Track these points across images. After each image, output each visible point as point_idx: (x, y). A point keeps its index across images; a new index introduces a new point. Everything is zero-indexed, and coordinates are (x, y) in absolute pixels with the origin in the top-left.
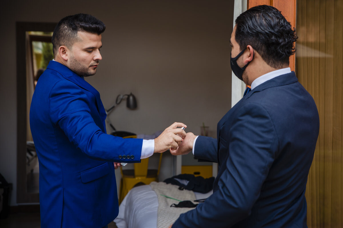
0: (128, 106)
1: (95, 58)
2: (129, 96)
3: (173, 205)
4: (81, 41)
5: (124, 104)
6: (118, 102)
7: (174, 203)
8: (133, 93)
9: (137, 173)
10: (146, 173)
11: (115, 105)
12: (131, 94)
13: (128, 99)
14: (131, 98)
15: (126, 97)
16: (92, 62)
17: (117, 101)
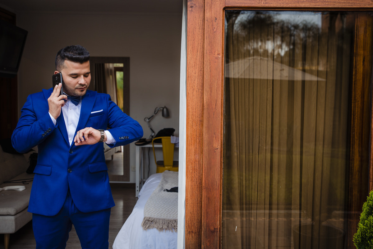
0: (163, 115)
1: (80, 82)
2: (163, 108)
3: (166, 190)
4: (66, 68)
5: (160, 113)
6: (156, 113)
7: (166, 188)
8: (166, 106)
9: (165, 163)
10: (172, 164)
11: (154, 115)
12: (165, 107)
13: (163, 111)
14: (165, 110)
15: (162, 109)
16: (77, 85)
17: (155, 111)
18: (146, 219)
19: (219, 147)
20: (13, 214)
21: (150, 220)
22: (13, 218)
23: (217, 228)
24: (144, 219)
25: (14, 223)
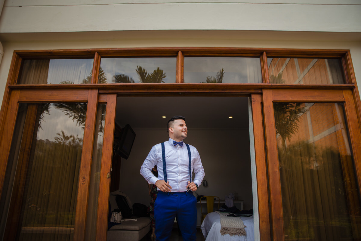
1: (184, 128)
3: (226, 216)
4: (176, 123)
12: (205, 180)
14: (205, 182)
16: (183, 130)
18: (223, 228)
19: (278, 170)
20: (138, 230)
21: (225, 228)
22: (137, 232)
23: (281, 217)
24: (222, 228)
25: (138, 235)
